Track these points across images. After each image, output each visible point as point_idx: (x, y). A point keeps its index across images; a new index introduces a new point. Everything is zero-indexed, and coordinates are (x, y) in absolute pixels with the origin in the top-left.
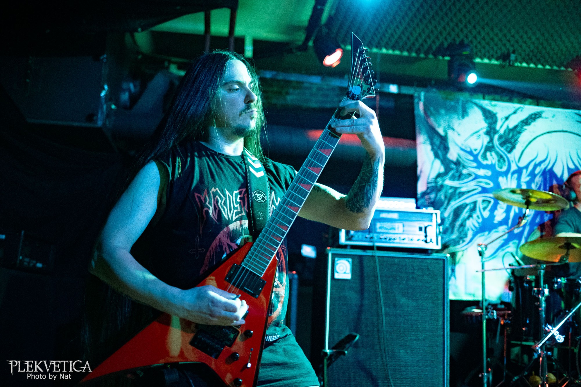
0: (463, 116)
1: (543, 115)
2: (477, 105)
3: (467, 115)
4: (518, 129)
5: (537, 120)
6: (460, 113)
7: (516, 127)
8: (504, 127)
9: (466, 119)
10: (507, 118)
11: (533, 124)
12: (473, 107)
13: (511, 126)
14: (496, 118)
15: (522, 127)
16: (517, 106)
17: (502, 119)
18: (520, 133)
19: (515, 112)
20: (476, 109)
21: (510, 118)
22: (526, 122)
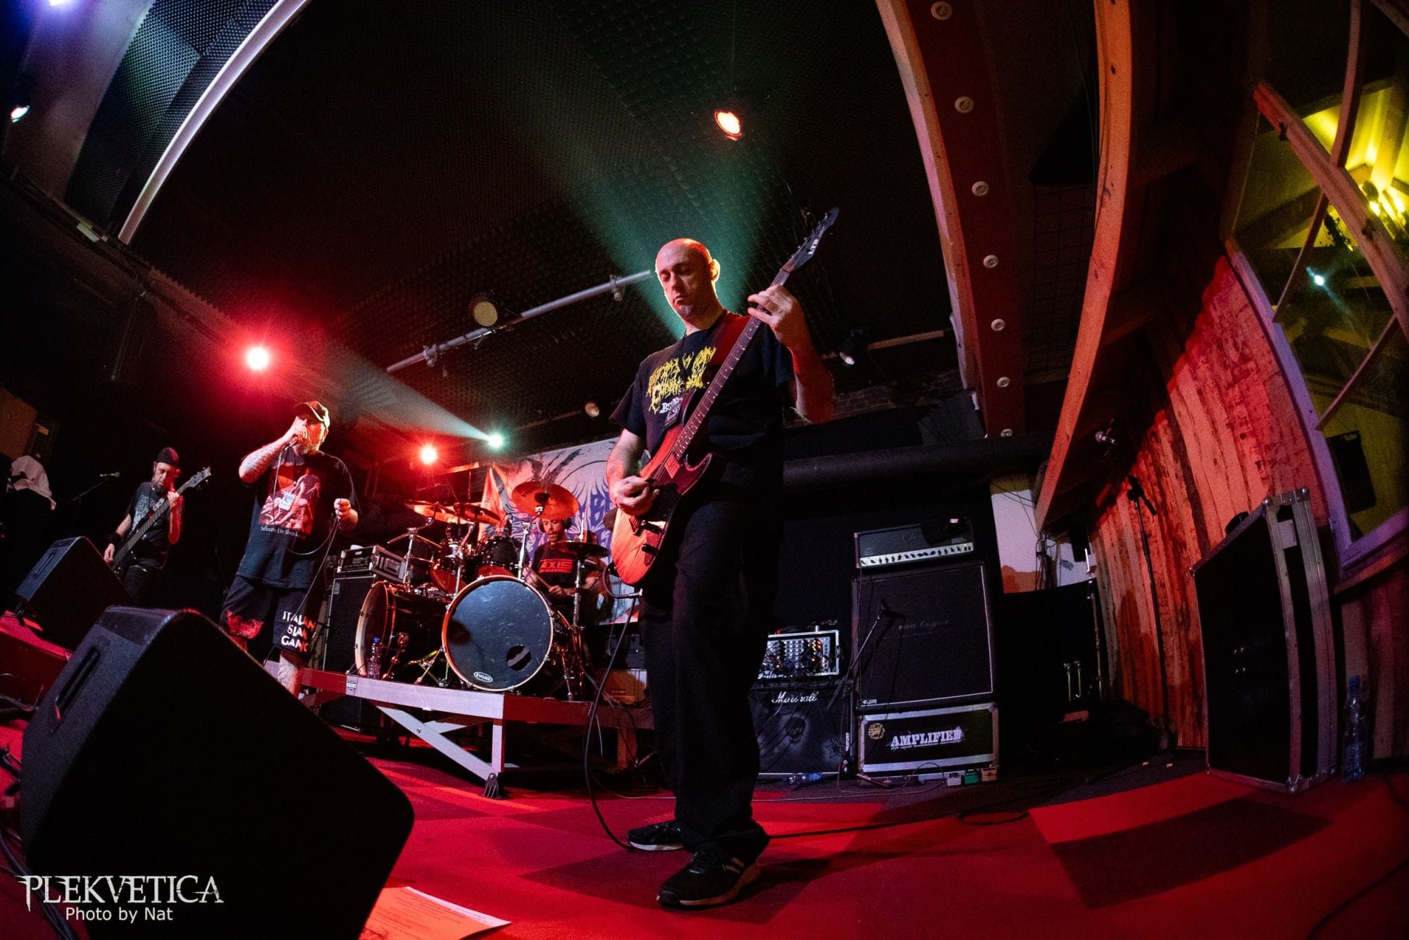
0: (517, 473)
1: (581, 452)
2: (529, 460)
4: (556, 471)
5: (574, 458)
7: (555, 470)
8: (547, 471)
9: (520, 474)
10: (550, 464)
11: (570, 463)
12: (526, 463)
13: (551, 471)
14: (541, 465)
15: (561, 468)
16: (560, 450)
17: (545, 466)
18: (557, 474)
19: (557, 458)
21: (553, 463)
22: (564, 464)
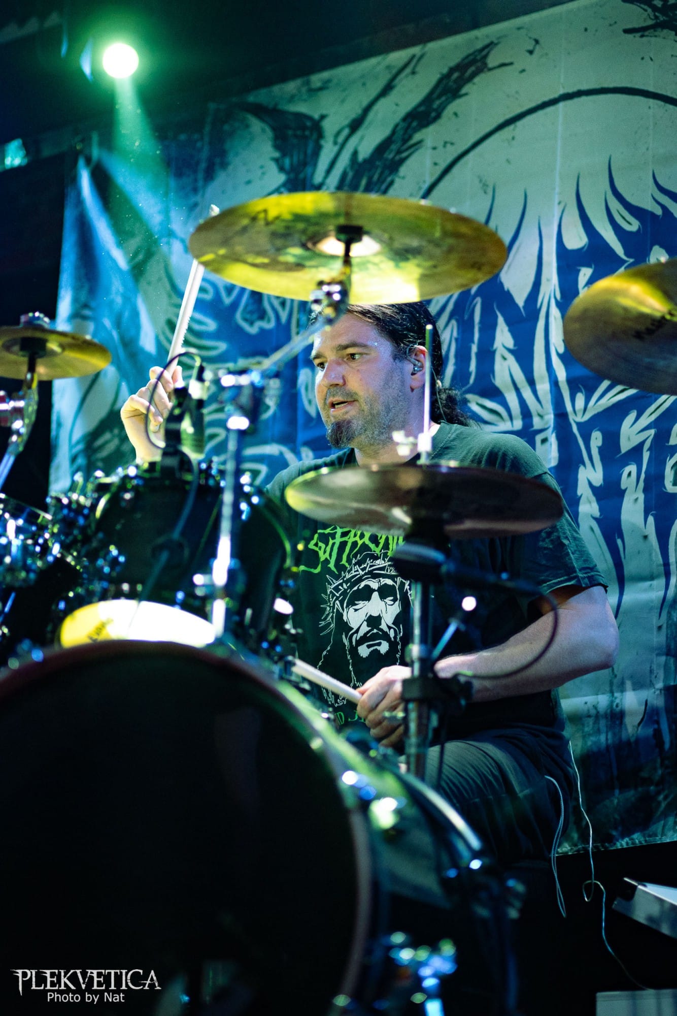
2: (260, 111)
3: (224, 165)
4: (392, 154)
6: (203, 165)
7: (384, 147)
8: (342, 165)
10: (356, 125)
13: (366, 149)
14: (321, 135)
15: (406, 138)
17: (338, 134)
19: (388, 89)
20: (256, 125)
21: (371, 116)
22: (423, 114)
